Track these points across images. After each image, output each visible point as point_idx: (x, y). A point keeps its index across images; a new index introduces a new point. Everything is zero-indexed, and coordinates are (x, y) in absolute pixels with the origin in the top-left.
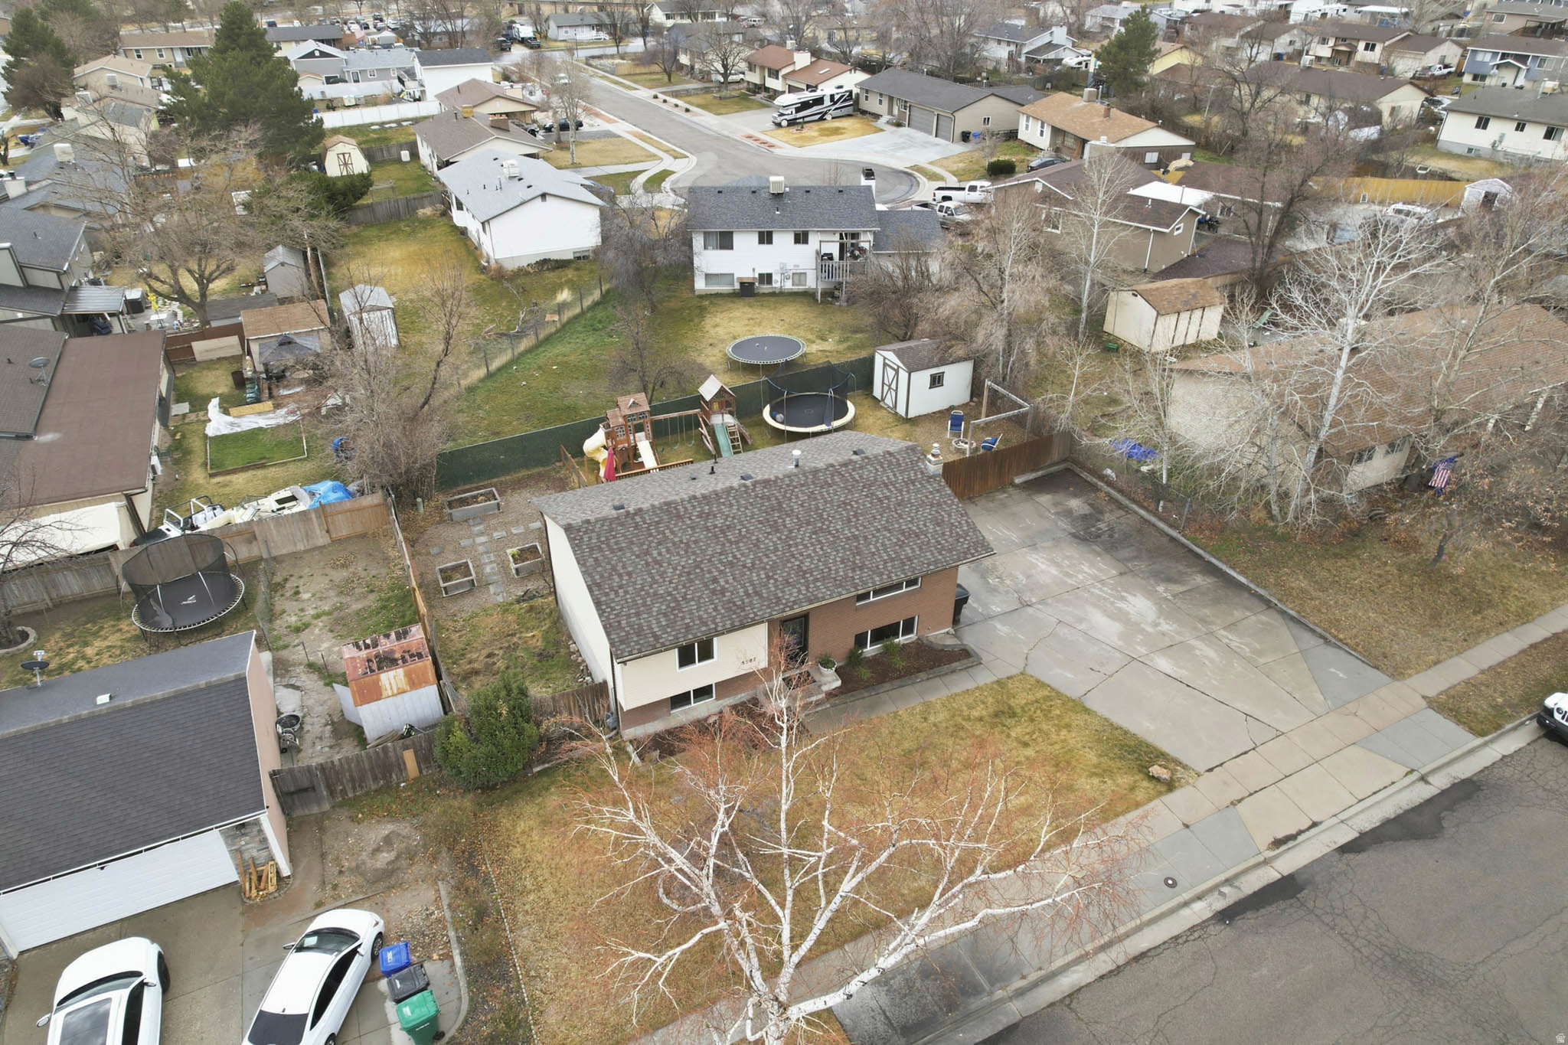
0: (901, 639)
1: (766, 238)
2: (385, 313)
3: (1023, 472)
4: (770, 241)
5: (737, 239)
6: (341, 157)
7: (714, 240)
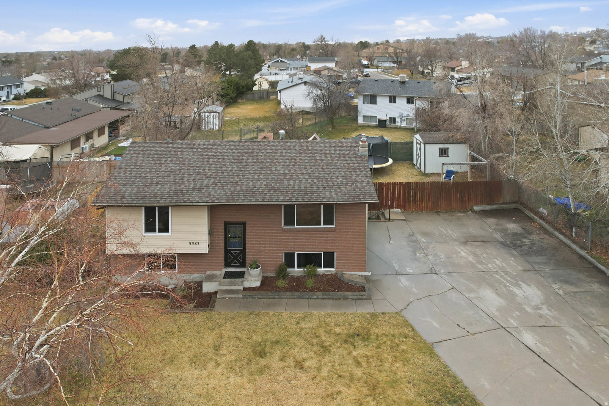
0: (321, 270)
1: (393, 100)
2: (215, 114)
3: (481, 203)
4: (395, 102)
5: (379, 99)
6: (260, 83)
7: (368, 99)
